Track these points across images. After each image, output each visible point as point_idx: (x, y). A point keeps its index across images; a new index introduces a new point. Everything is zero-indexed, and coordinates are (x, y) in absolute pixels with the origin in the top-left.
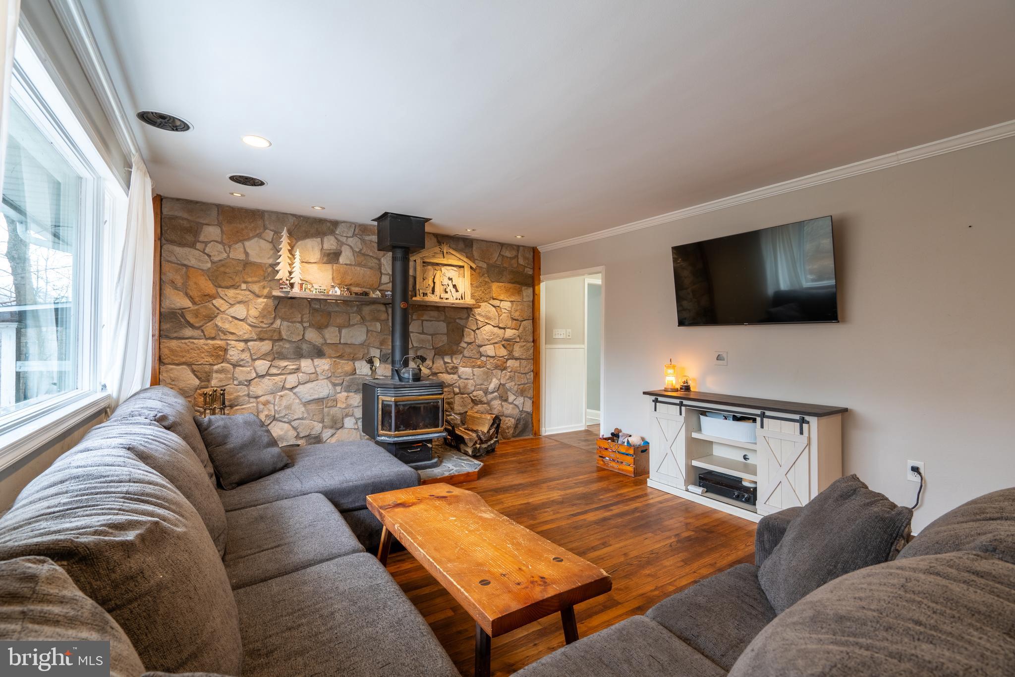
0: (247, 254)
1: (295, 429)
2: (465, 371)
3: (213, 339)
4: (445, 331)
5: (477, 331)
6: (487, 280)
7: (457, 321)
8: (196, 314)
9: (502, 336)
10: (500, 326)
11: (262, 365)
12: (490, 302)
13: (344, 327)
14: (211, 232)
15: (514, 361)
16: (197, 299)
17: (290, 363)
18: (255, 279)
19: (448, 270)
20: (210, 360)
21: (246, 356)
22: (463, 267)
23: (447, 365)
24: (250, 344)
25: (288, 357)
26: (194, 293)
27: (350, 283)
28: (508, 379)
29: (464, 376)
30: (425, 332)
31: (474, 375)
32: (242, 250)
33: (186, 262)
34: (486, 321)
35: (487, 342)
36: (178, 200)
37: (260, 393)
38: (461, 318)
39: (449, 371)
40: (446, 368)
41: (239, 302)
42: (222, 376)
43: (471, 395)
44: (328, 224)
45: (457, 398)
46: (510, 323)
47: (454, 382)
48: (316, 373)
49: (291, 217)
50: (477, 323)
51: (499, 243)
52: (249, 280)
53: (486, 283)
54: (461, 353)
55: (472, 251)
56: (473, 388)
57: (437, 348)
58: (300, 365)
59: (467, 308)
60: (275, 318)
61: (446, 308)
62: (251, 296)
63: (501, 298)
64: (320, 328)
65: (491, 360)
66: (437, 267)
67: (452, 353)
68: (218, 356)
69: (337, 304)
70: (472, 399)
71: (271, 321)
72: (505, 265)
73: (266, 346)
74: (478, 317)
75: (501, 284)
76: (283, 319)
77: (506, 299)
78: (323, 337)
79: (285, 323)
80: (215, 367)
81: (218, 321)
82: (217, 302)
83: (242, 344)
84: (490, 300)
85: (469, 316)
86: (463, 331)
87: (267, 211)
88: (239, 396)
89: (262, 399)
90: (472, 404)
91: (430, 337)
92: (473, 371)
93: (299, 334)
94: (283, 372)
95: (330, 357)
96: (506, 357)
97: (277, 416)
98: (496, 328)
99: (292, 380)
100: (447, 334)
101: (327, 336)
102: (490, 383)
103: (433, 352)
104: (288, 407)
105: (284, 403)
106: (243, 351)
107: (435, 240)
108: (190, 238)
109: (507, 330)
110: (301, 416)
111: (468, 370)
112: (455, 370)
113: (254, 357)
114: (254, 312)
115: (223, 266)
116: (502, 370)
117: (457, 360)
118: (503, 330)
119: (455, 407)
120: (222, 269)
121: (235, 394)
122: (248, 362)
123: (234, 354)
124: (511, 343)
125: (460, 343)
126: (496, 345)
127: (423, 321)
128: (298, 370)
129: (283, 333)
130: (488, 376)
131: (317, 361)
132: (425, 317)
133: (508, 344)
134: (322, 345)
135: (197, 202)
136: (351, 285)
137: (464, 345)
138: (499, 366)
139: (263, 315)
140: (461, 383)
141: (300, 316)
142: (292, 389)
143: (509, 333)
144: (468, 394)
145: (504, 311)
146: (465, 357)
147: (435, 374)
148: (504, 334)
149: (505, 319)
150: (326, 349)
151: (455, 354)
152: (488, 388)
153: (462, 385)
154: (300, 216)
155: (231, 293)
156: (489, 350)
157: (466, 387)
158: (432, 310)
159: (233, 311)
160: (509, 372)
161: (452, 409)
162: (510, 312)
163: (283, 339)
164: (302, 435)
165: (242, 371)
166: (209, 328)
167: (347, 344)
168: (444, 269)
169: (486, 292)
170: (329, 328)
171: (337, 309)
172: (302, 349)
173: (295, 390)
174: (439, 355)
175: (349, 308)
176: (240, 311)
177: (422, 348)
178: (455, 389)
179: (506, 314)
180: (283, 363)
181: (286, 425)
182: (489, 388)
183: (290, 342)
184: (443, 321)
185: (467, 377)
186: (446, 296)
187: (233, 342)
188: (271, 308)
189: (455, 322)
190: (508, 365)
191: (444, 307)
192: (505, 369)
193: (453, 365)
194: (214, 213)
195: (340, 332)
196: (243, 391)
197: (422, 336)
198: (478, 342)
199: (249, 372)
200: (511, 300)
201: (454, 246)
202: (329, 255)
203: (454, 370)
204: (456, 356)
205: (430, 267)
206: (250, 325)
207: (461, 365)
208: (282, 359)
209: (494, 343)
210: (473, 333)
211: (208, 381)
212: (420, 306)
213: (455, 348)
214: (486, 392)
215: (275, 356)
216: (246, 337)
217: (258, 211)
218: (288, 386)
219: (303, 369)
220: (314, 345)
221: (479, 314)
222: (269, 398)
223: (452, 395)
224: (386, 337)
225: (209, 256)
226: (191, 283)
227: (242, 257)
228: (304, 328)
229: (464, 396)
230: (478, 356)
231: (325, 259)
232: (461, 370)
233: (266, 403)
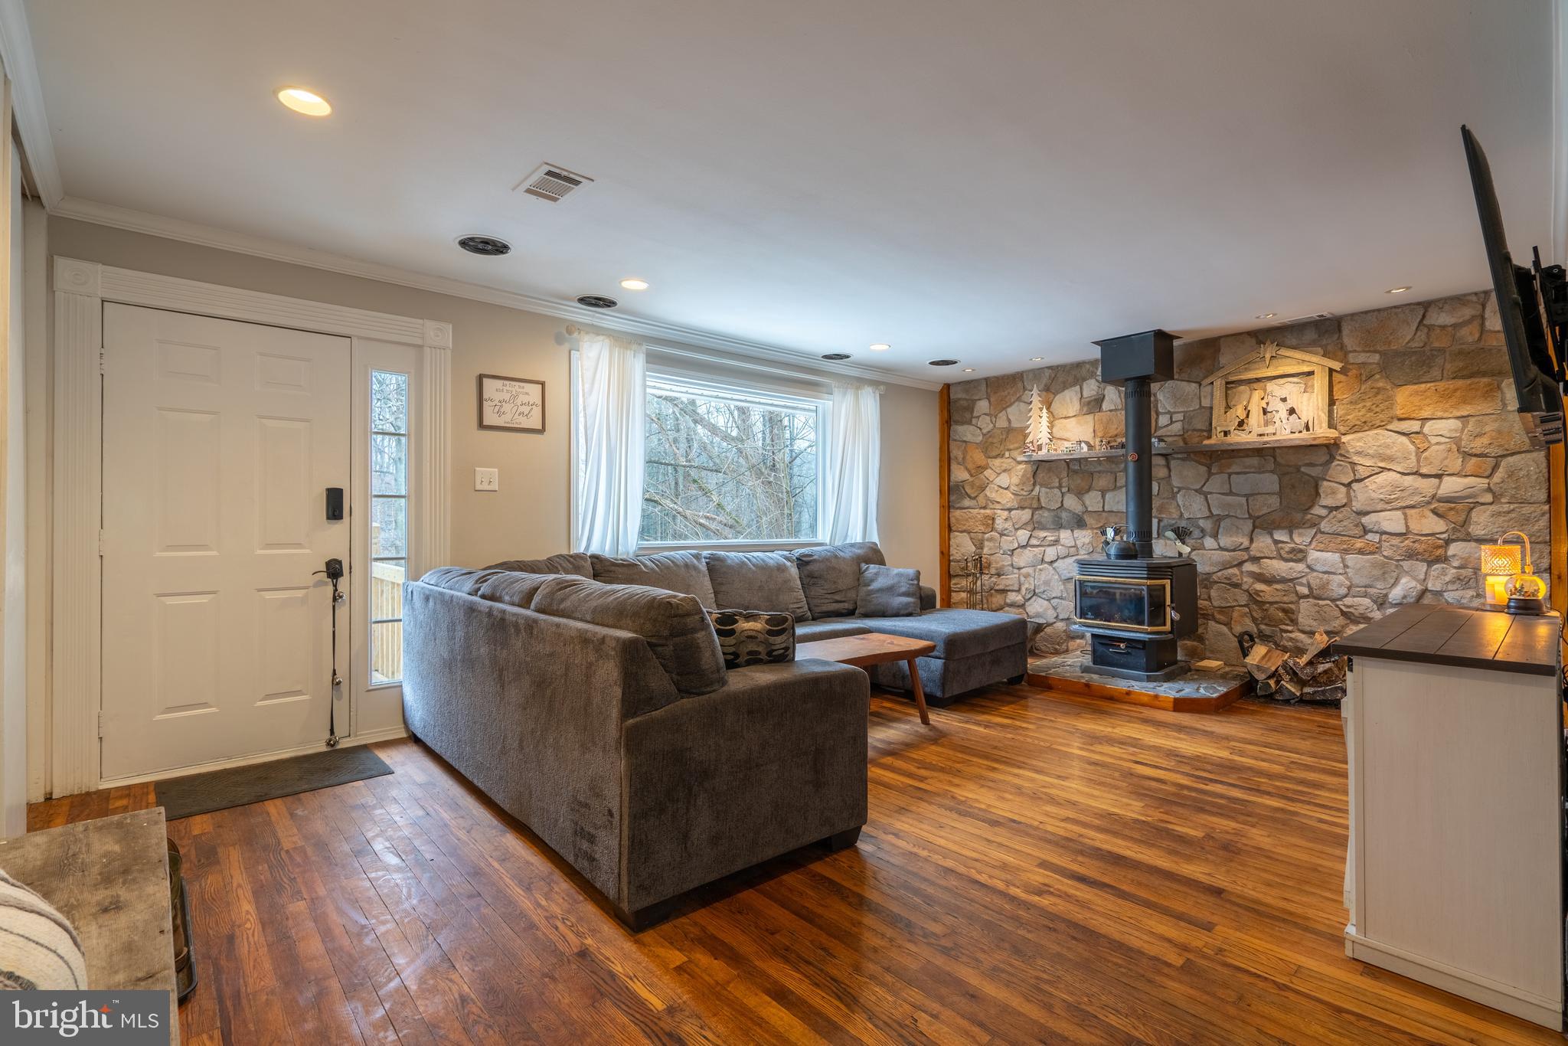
0: (1009, 421)
1: (1055, 608)
2: (1323, 558)
3: (985, 508)
4: (1276, 488)
5: (1355, 486)
6: (1380, 384)
7: (1303, 469)
8: (972, 485)
9: (1432, 491)
10: (1424, 471)
11: (1023, 535)
12: (1388, 427)
13: (1109, 490)
14: (983, 406)
15: (1473, 544)
16: (973, 471)
17: (1049, 534)
18: (1016, 445)
19: (1279, 385)
20: (982, 528)
21: (1008, 525)
22: (1311, 373)
23: (1280, 545)
24: (1013, 512)
25: (1048, 526)
26: (970, 466)
27: (1115, 433)
28: (1452, 582)
29: (1318, 567)
30: (1234, 491)
31: (1346, 566)
32: (1005, 418)
33: (965, 439)
34: (1382, 465)
35: (1380, 507)
36: (960, 383)
37: (1022, 565)
38: (1311, 465)
39: (1285, 556)
40: (1278, 550)
41: (1004, 471)
42: (991, 544)
43: (1338, 603)
44: (1088, 366)
45: (1305, 606)
46: (1456, 464)
47: (1294, 575)
48: (1075, 546)
49: (1046, 370)
50: (1354, 471)
51: (1419, 304)
52: (1012, 447)
53: (1379, 391)
54: (1314, 525)
55: (1340, 337)
56: (1343, 591)
57: (1258, 517)
58: (1059, 536)
59: (1327, 446)
60: (1034, 485)
61: (1278, 451)
62: (1013, 464)
63: (1425, 414)
64: (1080, 494)
65: (1396, 541)
66: (1255, 386)
67: (1291, 528)
68: (988, 525)
69: (1099, 462)
70: (1341, 610)
71: (1031, 488)
72: (1436, 345)
73: (1026, 515)
74: (1356, 459)
75: (1423, 386)
76: (1041, 485)
77: (1439, 414)
78: (1084, 504)
79: (1043, 490)
80: (987, 536)
81: (988, 492)
82: (988, 473)
83: (1006, 513)
84: (1390, 422)
85: (1332, 458)
86: (1317, 487)
87: (1026, 371)
88: (1003, 565)
89: (1023, 571)
90: (1341, 621)
91: (1243, 500)
92: (1343, 560)
93: (1057, 502)
94: (1043, 543)
95: (1092, 529)
96: (1445, 536)
97: (1037, 591)
98: (1410, 478)
99: (1051, 553)
100: (1280, 494)
101: (1087, 503)
102: (1394, 585)
103: (1249, 524)
104: (1047, 583)
105: (1043, 577)
106: (1006, 519)
107: (1253, 341)
108: (967, 415)
109: (1446, 479)
110: (1059, 595)
111: (1332, 558)
112: (1300, 556)
113: (1016, 527)
114: (1015, 480)
115: (990, 437)
116: (1430, 563)
117: (1301, 538)
118: (1436, 481)
119: (1300, 620)
120: (990, 440)
121: (1001, 563)
122: (1011, 531)
123: (1000, 524)
124: (1459, 506)
125: (1310, 507)
126: (1409, 512)
127: (1230, 475)
128: (1056, 542)
129: (1042, 500)
130: (1389, 571)
131: (1077, 533)
132: (1235, 468)
133: (1451, 509)
134: (1083, 513)
135: (972, 381)
136: (1116, 436)
137: (1323, 512)
138: (1418, 553)
139: (1022, 483)
140: (1314, 579)
141: (1057, 480)
142: (1052, 562)
143: (1451, 485)
144: (1333, 600)
145: (1434, 440)
146: (1323, 533)
147: (1256, 560)
148: (1438, 487)
149: (1437, 455)
150: (1088, 519)
151: (1297, 528)
152: (1386, 595)
153: (1314, 583)
154: (1058, 366)
155: (997, 462)
156: (1392, 521)
157: (1324, 586)
158: (1248, 456)
159: (998, 481)
160: (1455, 568)
161: (1294, 622)
162: (1457, 441)
163: (1042, 507)
164: (1061, 617)
165: (1006, 540)
166: (981, 499)
167: (1112, 512)
168: (1271, 386)
169: (1378, 409)
170: (1090, 493)
171: (1099, 468)
172: (1061, 518)
173: (1055, 565)
174: (1263, 529)
175: (1113, 466)
176: (1004, 480)
177: (1228, 516)
178: (1298, 588)
179: (1442, 447)
180: (1043, 534)
181: (1046, 602)
182: (1390, 596)
183: (1049, 510)
184: (1272, 472)
185: (1325, 569)
186: (1270, 429)
187: (999, 511)
188: (1030, 475)
189: (1298, 470)
190: (1450, 553)
191: (1274, 448)
192: (1445, 559)
193: (1293, 545)
194: (983, 387)
195: (1103, 497)
196: (1006, 561)
197: (1229, 498)
198: (1357, 505)
199: (1011, 542)
200: (1459, 414)
201: (1294, 342)
202: (1089, 403)
203: (1298, 555)
204: (1301, 531)
205: (1242, 388)
206: (1013, 494)
207: (1312, 547)
208: (1042, 529)
209: (1405, 508)
210: (1343, 489)
211: (982, 549)
212: (1224, 451)
213: (1298, 516)
214: (1381, 602)
215: (1035, 525)
216: (1008, 506)
217: (1018, 373)
218: (1047, 559)
219: (1062, 541)
220: (1074, 513)
221: (1359, 453)
222: (1030, 570)
223: (1293, 598)
224: (1165, 501)
225: (980, 429)
226: (968, 457)
227: (1005, 424)
228: (1063, 494)
229: (1321, 602)
230: (1358, 531)
231: (1085, 409)
232: (1313, 555)
233: (1027, 576)
